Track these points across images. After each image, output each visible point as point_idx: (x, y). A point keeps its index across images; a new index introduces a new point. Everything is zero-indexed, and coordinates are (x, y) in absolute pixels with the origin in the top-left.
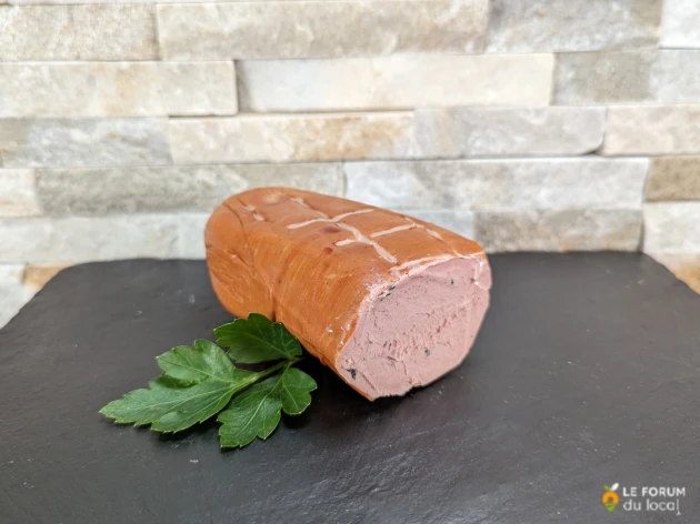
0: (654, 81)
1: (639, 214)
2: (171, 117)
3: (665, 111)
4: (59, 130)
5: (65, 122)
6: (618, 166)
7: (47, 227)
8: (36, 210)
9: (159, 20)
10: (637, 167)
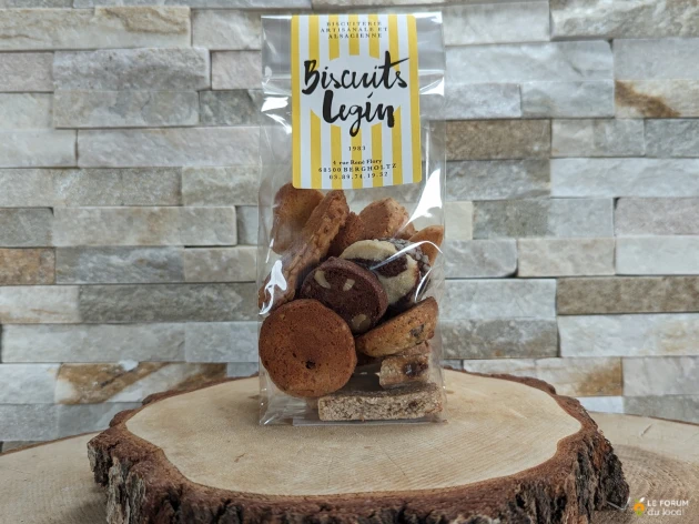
0: (552, 222)
1: (554, 325)
2: (186, 247)
3: (562, 244)
4: (101, 256)
5: (106, 250)
6: (532, 286)
7: (83, 333)
8: (76, 319)
9: (183, 178)
10: (548, 286)
